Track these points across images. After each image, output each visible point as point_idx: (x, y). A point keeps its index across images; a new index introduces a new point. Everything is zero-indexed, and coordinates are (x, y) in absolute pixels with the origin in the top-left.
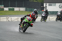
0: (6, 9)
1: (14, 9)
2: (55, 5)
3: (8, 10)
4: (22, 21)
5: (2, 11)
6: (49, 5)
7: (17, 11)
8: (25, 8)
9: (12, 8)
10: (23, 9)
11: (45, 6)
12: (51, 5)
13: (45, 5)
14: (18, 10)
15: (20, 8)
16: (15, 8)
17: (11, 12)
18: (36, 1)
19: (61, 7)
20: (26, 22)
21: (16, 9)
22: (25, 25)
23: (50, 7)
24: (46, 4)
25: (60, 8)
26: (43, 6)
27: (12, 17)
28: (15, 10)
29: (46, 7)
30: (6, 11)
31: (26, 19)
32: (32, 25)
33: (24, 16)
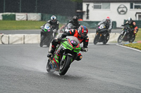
1: (15, 15)
2: (109, 7)
3: (1, 18)
6: (95, 7)
7: (21, 21)
8: (40, 14)
9: (9, 13)
10: (34, 17)
11: (85, 9)
12: (99, 7)
13: (85, 6)
14: (25, 19)
15: (29, 14)
16: (17, 14)
17: (8, 23)
19: (122, 11)
21: (20, 16)
23: (98, 11)
24: (88, 5)
25: (119, 13)
26: (82, 9)
27: (10, 35)
28: (17, 19)
29: (88, 11)
31: (66, 42)
32: (80, 55)
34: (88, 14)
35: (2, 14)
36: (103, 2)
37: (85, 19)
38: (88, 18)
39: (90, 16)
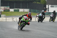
0: (12, 10)
1: (19, 10)
3: (13, 11)
4: (20, 20)
5: (8, 12)
9: (17, 9)
10: (27, 10)
14: (23, 11)
15: (24, 9)
16: (20, 9)
17: (16, 13)
18: (39, 3)
20: (23, 21)
21: (21, 10)
22: (22, 23)
24: (48, 6)
26: (46, 7)
28: (20, 11)
30: (12, 12)
31: (23, 18)
33: (22, 16)
34: (48, 10)
35: (14, 9)
36: (54, 4)
37: (47, 11)
38: (48, 11)
39: (49, 10)
